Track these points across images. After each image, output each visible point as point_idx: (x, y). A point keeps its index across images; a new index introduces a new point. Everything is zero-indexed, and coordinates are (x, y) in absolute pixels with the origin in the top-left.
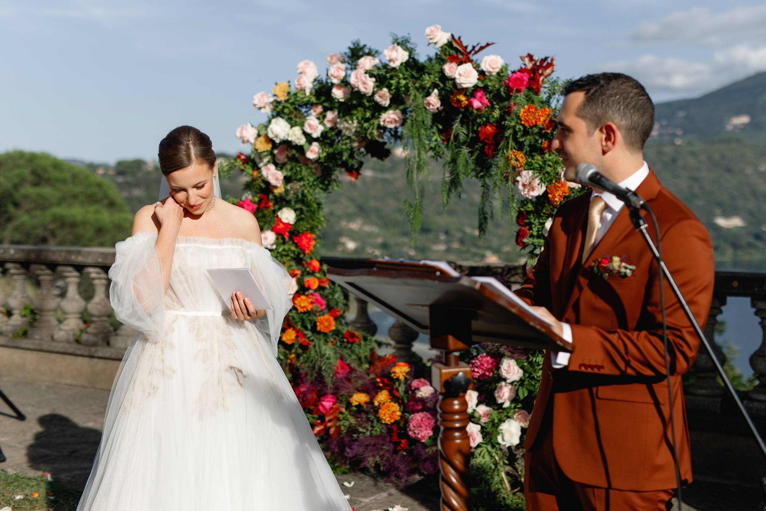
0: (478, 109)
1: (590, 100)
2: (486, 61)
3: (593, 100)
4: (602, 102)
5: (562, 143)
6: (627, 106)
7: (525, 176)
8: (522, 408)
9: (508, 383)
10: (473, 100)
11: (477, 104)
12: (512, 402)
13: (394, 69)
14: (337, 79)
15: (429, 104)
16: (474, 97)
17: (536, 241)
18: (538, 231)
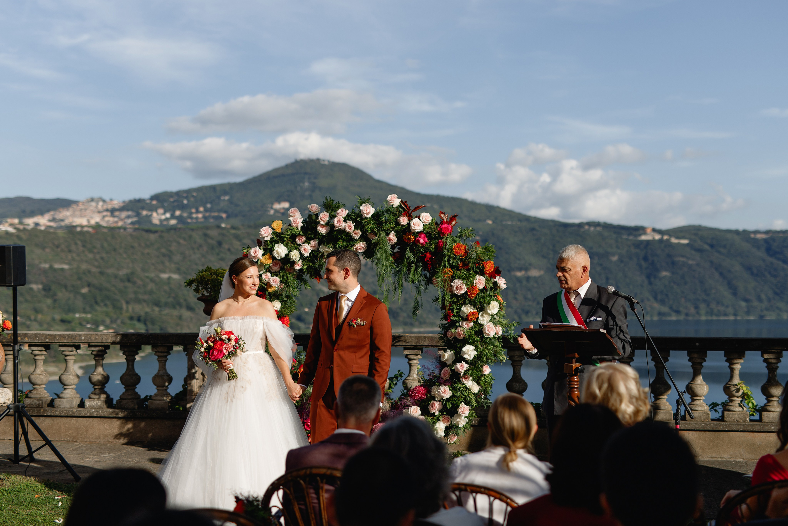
0: (422, 244)
1: (338, 259)
2: (423, 216)
3: (339, 259)
4: (343, 260)
5: (327, 276)
6: (352, 261)
7: (457, 283)
8: (447, 415)
9: (437, 401)
10: (420, 239)
11: (422, 241)
12: (440, 412)
13: (366, 218)
14: (324, 221)
15: (390, 240)
16: (420, 237)
17: (457, 319)
18: (457, 313)
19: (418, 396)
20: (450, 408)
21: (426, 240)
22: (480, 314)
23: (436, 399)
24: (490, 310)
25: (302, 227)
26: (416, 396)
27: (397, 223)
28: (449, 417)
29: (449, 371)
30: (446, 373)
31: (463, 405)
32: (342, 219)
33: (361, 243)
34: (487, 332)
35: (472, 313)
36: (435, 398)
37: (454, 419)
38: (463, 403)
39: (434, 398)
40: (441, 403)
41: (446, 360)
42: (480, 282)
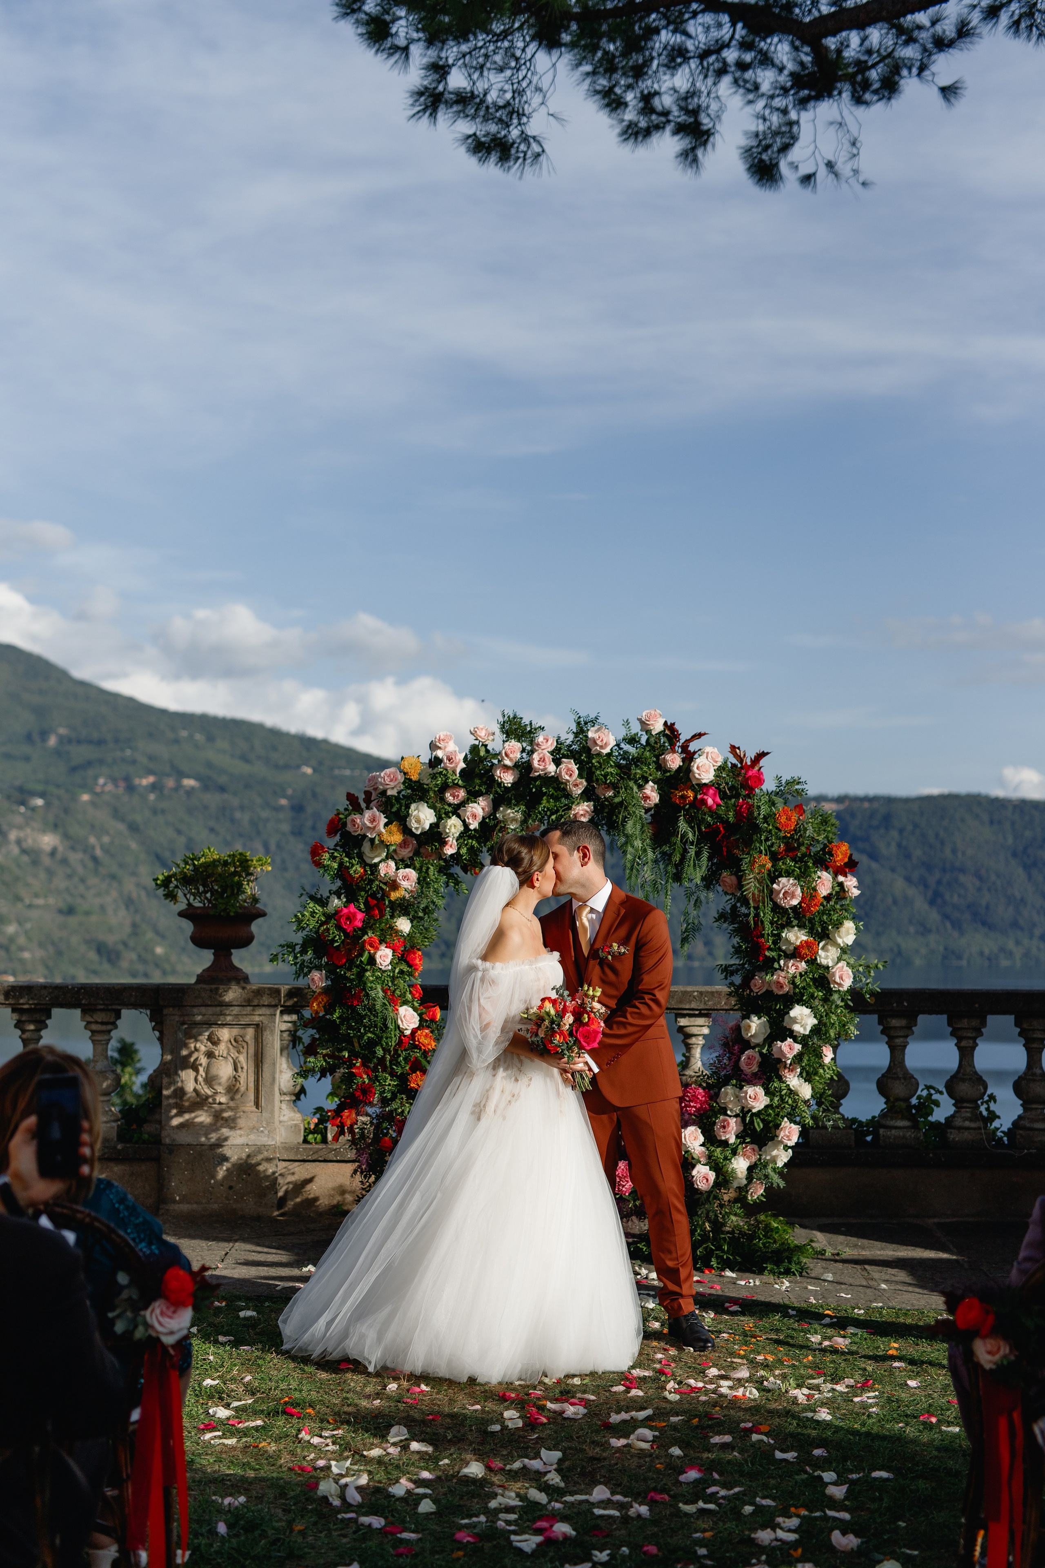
0: (711, 808)
7: (783, 884)
8: (751, 1143)
9: (730, 1116)
10: (705, 797)
11: (710, 801)
12: (737, 1137)
13: (599, 754)
14: (511, 760)
15: (646, 798)
16: (705, 794)
17: (774, 954)
18: (775, 943)
19: (695, 1107)
20: (761, 1130)
21: (718, 800)
22: (821, 945)
23: (729, 1112)
24: (840, 937)
25: (463, 771)
26: (690, 1106)
27: (661, 766)
28: (756, 1147)
29: (757, 1056)
30: (749, 1060)
31: (785, 1123)
32: (549, 757)
33: (586, 803)
34: (838, 980)
35: (806, 942)
36: (726, 1111)
37: (765, 1152)
38: (786, 1119)
39: (724, 1111)
40: (739, 1119)
41: (751, 1036)
42: (824, 883)
